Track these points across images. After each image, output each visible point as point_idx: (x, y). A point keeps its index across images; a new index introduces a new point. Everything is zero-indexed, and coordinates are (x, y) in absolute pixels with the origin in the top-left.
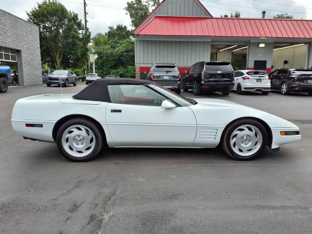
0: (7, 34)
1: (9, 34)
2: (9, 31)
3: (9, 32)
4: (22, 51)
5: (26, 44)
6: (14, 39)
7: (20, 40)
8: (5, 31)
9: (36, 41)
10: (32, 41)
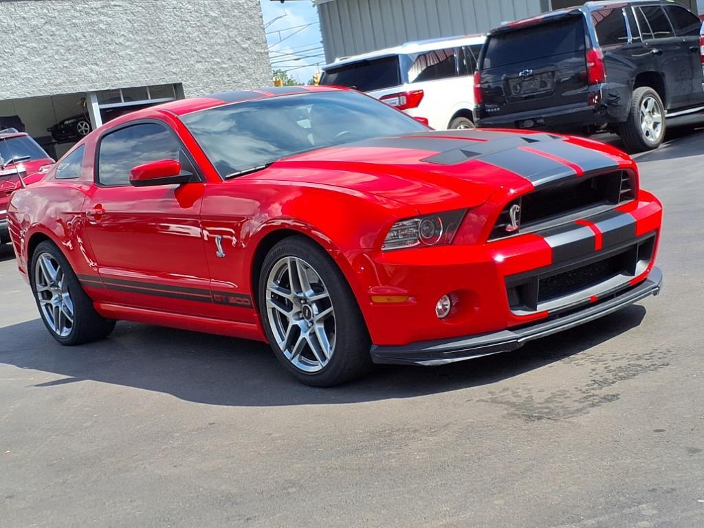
0: (120, 53)
1: (128, 51)
2: (127, 44)
3: (128, 47)
4: (184, 83)
5: (200, 59)
6: (148, 59)
7: (174, 57)
8: (112, 48)
9: (249, 39)
10: (226, 44)
